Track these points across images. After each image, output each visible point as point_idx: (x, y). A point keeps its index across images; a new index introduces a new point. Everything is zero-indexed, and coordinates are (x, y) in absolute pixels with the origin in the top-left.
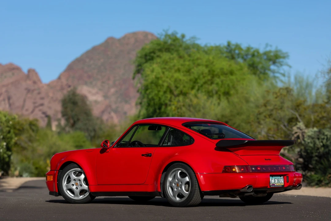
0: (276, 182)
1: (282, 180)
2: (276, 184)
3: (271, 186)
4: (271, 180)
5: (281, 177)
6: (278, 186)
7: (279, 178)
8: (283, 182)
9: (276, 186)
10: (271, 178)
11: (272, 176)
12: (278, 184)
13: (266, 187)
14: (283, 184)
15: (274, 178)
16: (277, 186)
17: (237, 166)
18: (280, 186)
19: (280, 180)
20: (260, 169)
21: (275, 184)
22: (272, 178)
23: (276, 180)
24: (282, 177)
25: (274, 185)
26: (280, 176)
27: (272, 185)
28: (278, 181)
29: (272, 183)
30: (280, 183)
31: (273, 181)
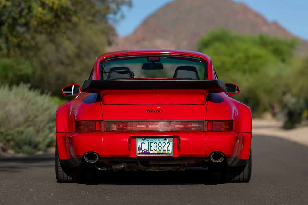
0: (153, 148)
1: (167, 145)
2: (151, 152)
4: (139, 144)
5: (165, 140)
7: (162, 141)
8: (170, 148)
9: (150, 155)
10: (139, 142)
11: (144, 138)
12: (156, 152)
14: (170, 152)
15: (147, 142)
16: (154, 155)
18: (161, 155)
21: (149, 151)
22: (143, 142)
23: (154, 146)
24: (168, 140)
25: (149, 153)
26: (165, 138)
27: (142, 153)
28: (158, 146)
29: (143, 149)
30: (163, 150)
31: (145, 147)
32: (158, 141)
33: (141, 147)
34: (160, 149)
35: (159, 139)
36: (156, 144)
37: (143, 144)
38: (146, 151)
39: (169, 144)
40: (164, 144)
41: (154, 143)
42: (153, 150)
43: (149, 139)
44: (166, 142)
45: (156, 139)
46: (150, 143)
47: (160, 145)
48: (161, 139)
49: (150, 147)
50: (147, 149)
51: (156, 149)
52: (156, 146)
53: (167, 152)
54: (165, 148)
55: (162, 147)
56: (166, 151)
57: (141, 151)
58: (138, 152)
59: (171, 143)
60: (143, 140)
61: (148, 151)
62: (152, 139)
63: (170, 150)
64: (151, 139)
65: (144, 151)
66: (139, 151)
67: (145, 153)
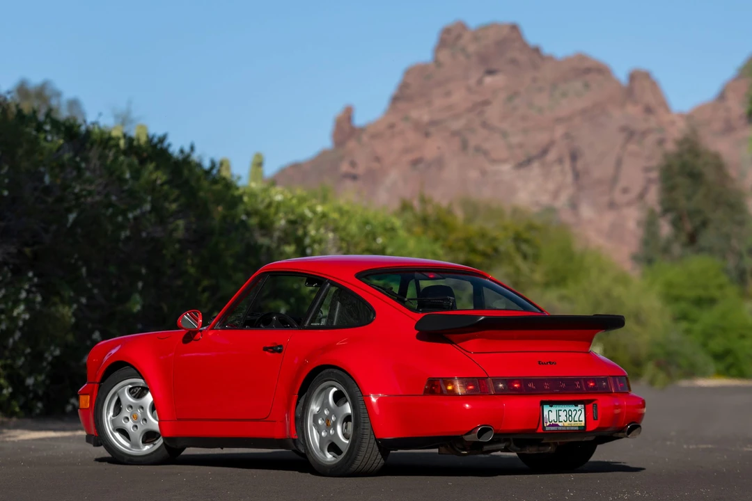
0: (563, 418)
1: (579, 413)
2: (560, 424)
3: (547, 429)
4: (546, 413)
5: (576, 406)
6: (568, 428)
7: (573, 408)
8: (582, 418)
9: (560, 428)
10: (546, 409)
11: (551, 404)
12: (566, 424)
13: (533, 432)
14: (583, 424)
15: (554, 409)
16: (564, 429)
17: (459, 378)
18: (572, 428)
19: (574, 413)
20: (520, 388)
21: (558, 423)
22: (550, 408)
23: (563, 414)
24: (580, 407)
25: (557, 425)
26: (576, 403)
27: (550, 425)
28: (568, 416)
29: (550, 421)
30: (574, 421)
31: (553, 417)
32: (567, 408)
33: (548, 417)
34: (570, 420)
35: (569, 405)
36: (565, 412)
37: (550, 412)
38: (554, 423)
39: (580, 411)
41: (563, 411)
42: (562, 422)
43: (558, 406)
44: (577, 408)
45: (566, 406)
46: (559, 411)
49: (559, 416)
50: (556, 420)
51: (566, 420)
52: (566, 416)
53: (578, 424)
54: (576, 419)
55: (573, 416)
56: (578, 422)
57: (548, 424)
58: (545, 425)
59: (583, 410)
60: (551, 406)
61: (556, 423)
62: (561, 406)
63: (582, 421)
65: (551, 423)
67: (553, 425)
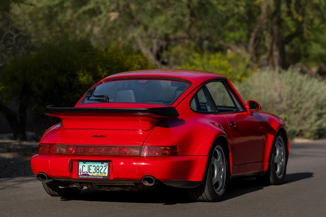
1: (104, 168)
2: (90, 174)
3: (80, 177)
5: (102, 163)
7: (100, 164)
8: (106, 171)
9: (90, 177)
10: (81, 165)
11: (85, 161)
12: (94, 174)
14: (106, 175)
15: (87, 165)
16: (92, 177)
18: (98, 177)
19: (100, 168)
21: (89, 173)
22: (84, 165)
23: (93, 169)
24: (105, 164)
25: (88, 175)
26: (102, 162)
27: (83, 175)
28: (96, 169)
29: (83, 172)
30: (100, 173)
31: (85, 169)
32: (96, 164)
33: (82, 169)
34: (98, 172)
35: (97, 163)
36: (94, 167)
37: (84, 167)
38: (86, 173)
39: (105, 167)
40: (102, 167)
41: (93, 166)
42: (92, 173)
43: (89, 163)
44: (103, 165)
45: (95, 163)
46: (90, 166)
47: (98, 168)
48: (99, 163)
49: (90, 169)
50: (87, 172)
51: (94, 172)
52: (95, 169)
53: (103, 175)
54: (102, 171)
55: (100, 170)
56: (103, 174)
57: (82, 173)
58: (79, 174)
59: (107, 166)
60: (84, 163)
61: (87, 174)
62: (92, 163)
63: (106, 173)
64: (90, 163)
65: (84, 174)
66: (81, 173)
67: (85, 175)
